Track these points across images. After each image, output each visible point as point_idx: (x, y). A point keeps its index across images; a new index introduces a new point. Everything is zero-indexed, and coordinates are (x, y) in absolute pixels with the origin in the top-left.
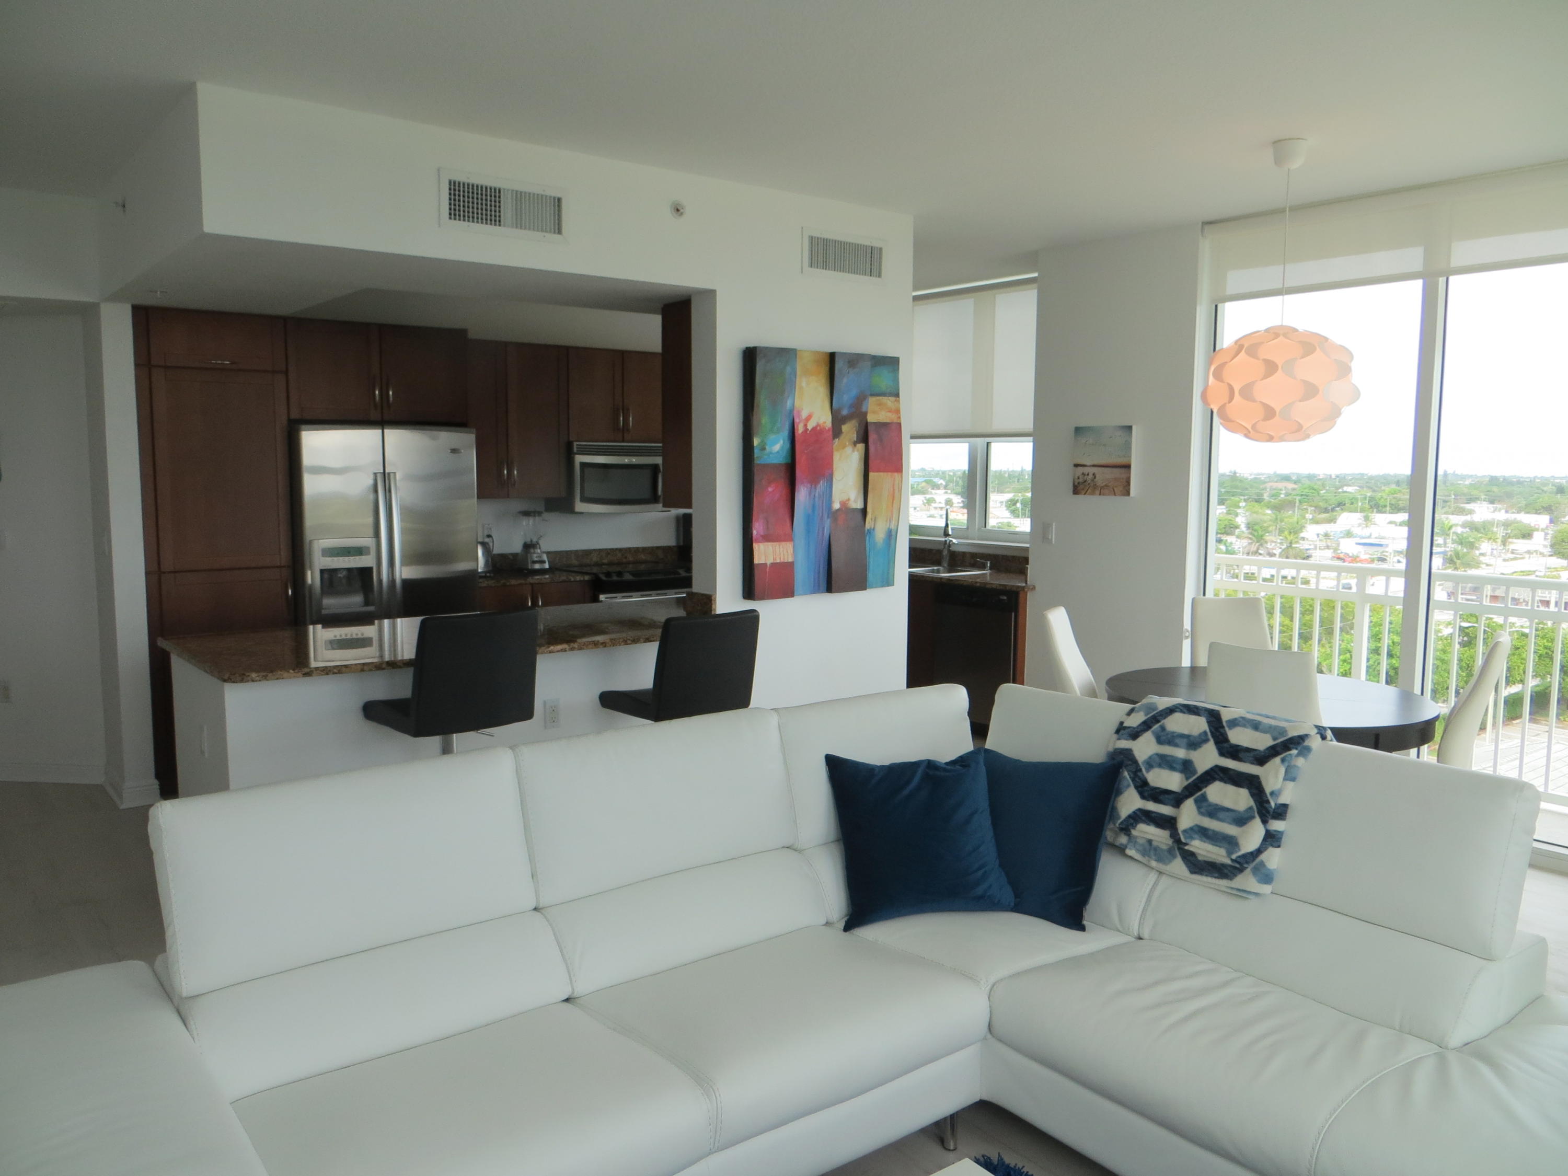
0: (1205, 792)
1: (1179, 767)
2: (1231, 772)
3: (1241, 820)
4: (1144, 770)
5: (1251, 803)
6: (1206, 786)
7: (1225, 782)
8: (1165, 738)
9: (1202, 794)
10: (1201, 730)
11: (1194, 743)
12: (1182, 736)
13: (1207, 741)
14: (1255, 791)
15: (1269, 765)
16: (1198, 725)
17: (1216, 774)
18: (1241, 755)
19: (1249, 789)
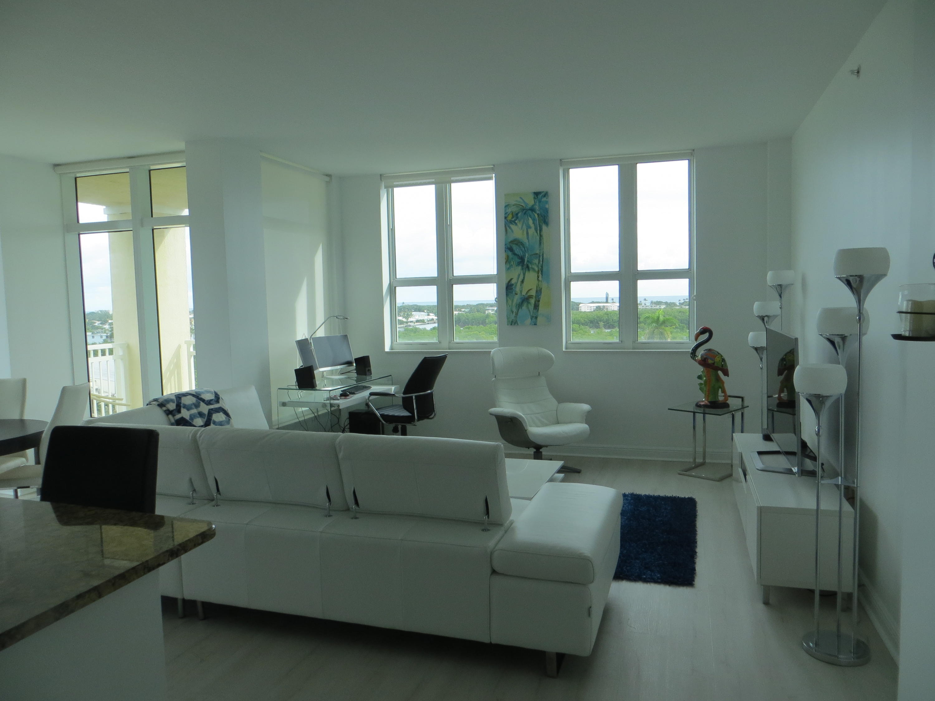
0: (213, 420)
1: (198, 416)
2: (214, 409)
3: (228, 422)
4: (191, 422)
5: (225, 416)
6: (212, 418)
7: (216, 413)
8: (188, 408)
9: (213, 421)
10: (195, 400)
11: (197, 406)
12: (192, 405)
13: (200, 402)
14: (223, 412)
15: (220, 402)
16: (193, 400)
17: (211, 412)
18: (211, 402)
19: (222, 412)
